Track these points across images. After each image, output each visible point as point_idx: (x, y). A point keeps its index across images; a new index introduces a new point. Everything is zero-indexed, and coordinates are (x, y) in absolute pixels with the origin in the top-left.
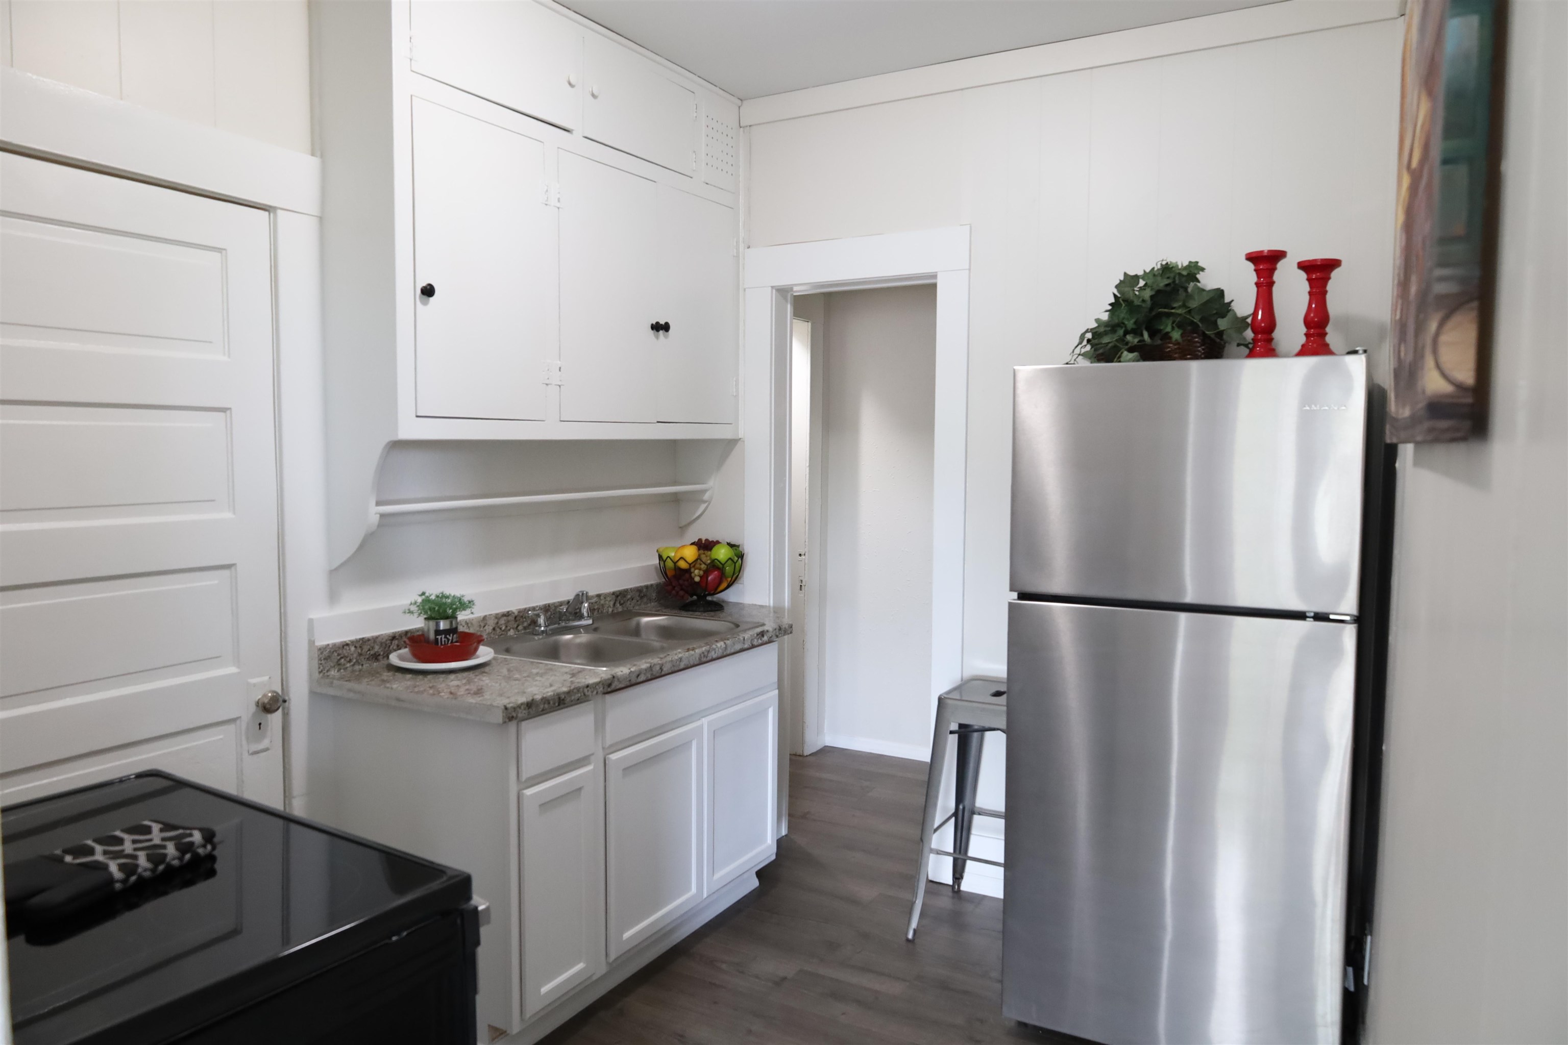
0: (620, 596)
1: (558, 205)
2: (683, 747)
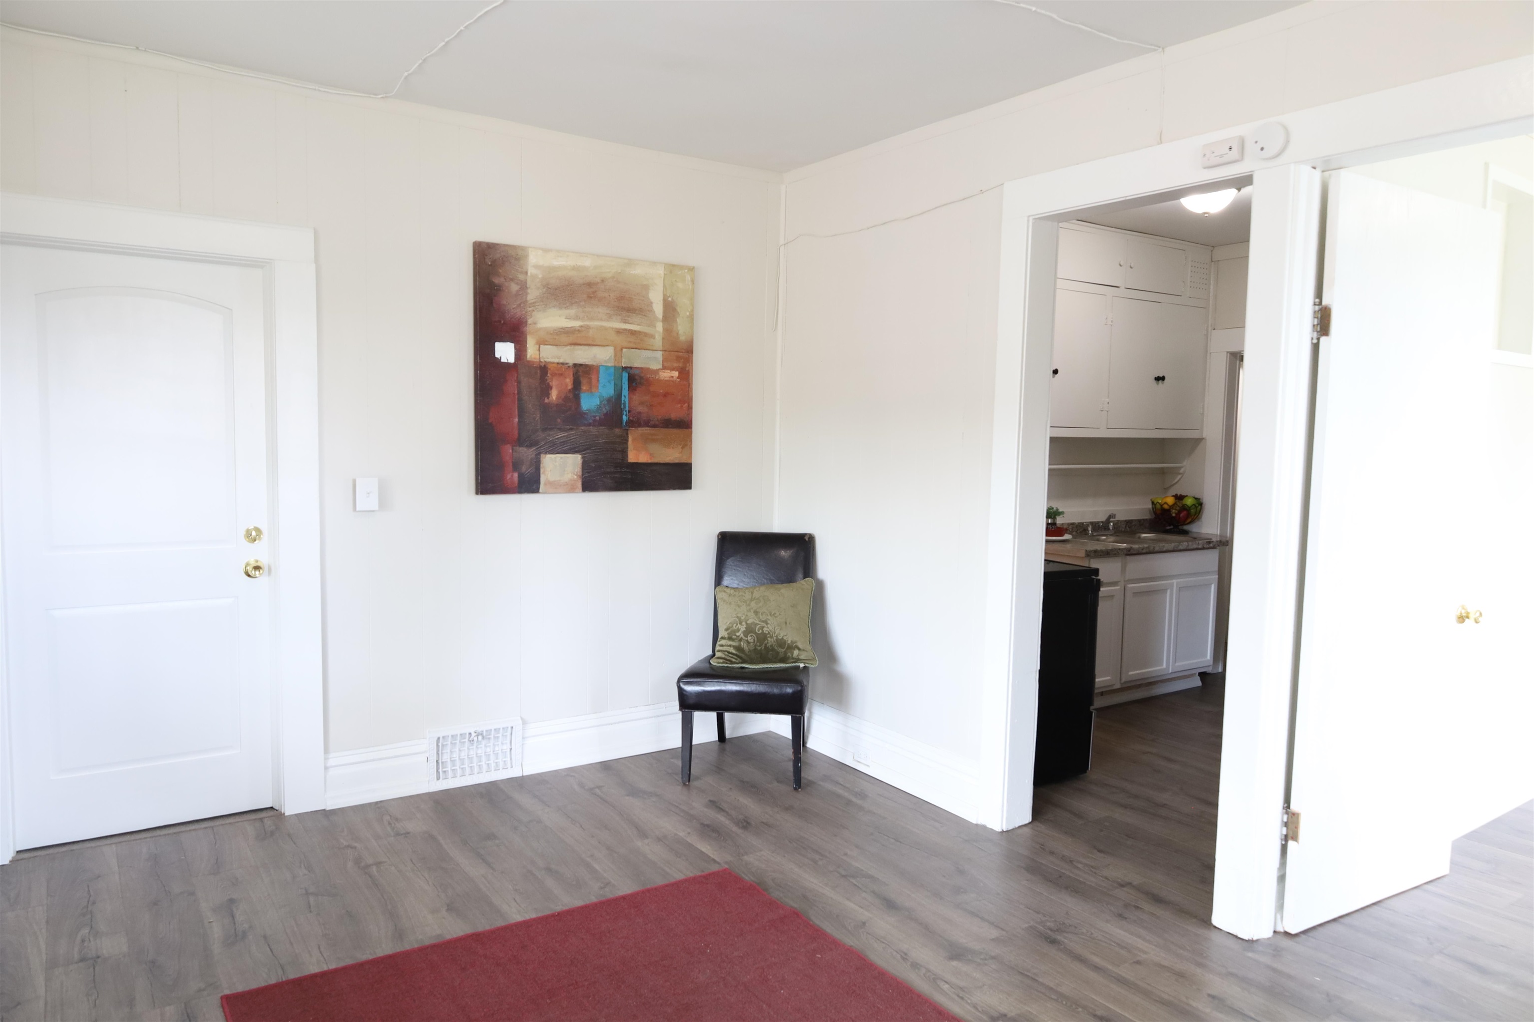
0: (1128, 522)
1: (1111, 324)
2: (1164, 591)
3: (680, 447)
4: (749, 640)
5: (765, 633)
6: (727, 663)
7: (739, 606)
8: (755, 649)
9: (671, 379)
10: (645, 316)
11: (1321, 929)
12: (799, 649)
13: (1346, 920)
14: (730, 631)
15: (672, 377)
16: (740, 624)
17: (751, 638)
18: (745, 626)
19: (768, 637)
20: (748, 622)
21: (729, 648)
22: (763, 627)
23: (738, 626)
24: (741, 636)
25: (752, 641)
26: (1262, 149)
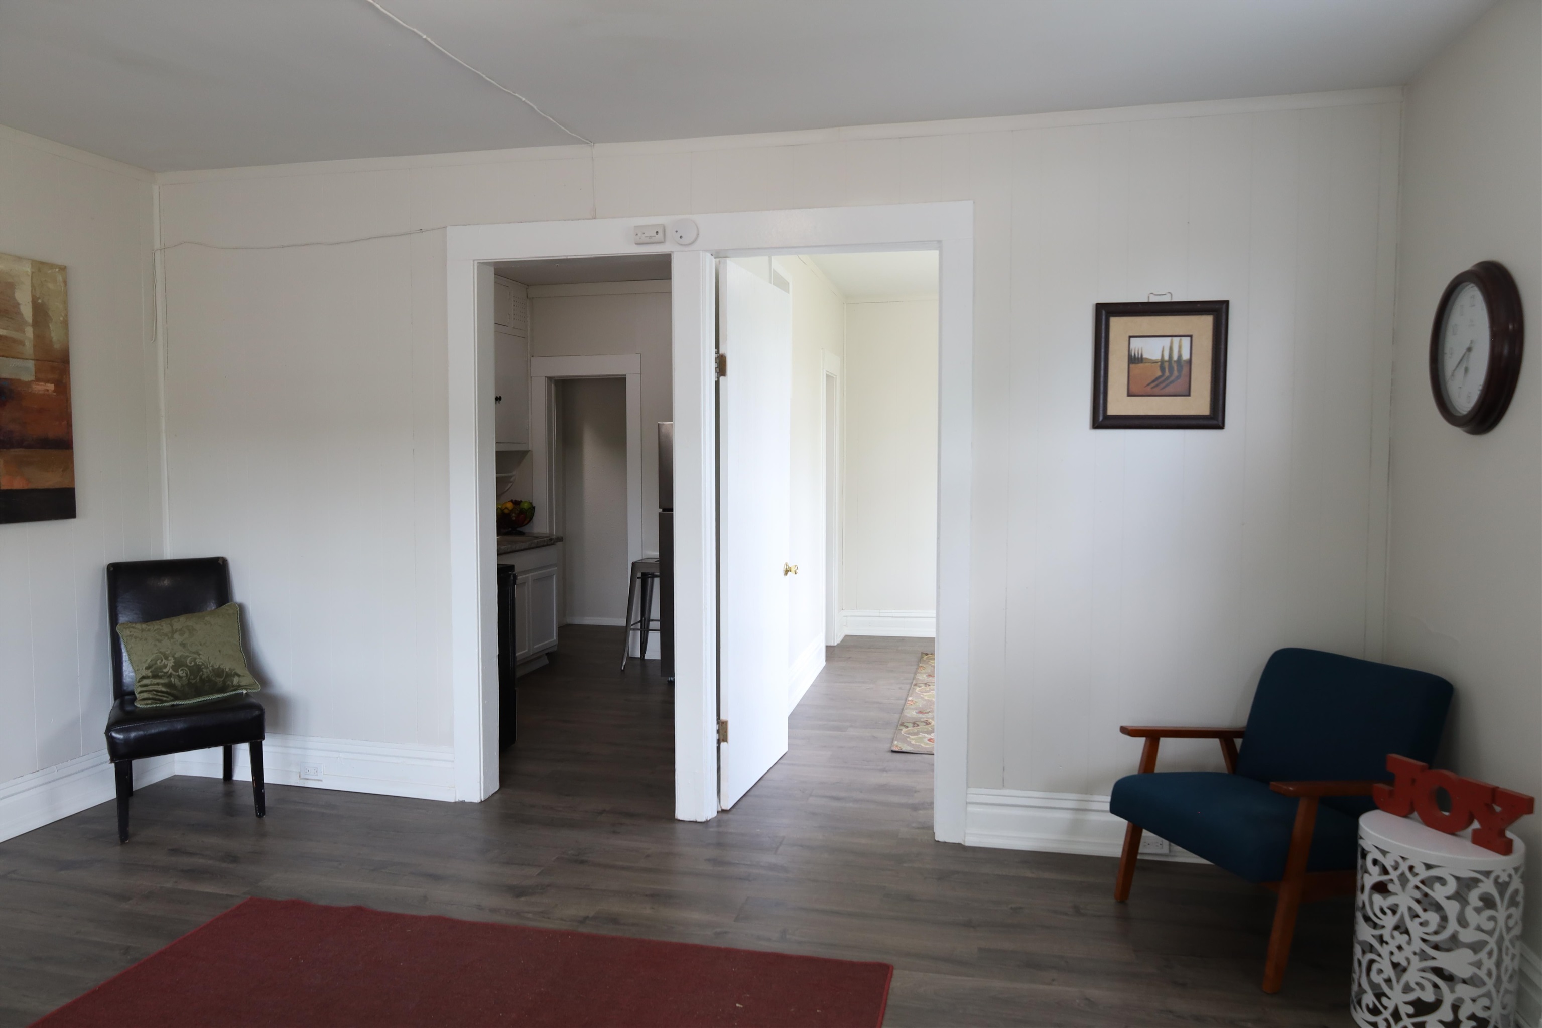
3: (61, 470)
4: (181, 675)
5: (199, 665)
6: (156, 703)
7: (159, 641)
8: (189, 684)
9: (46, 392)
10: (11, 318)
11: (741, 803)
12: (239, 676)
13: (751, 793)
14: (153, 668)
15: (48, 390)
16: (165, 659)
17: (182, 672)
18: (173, 660)
19: (203, 668)
20: (176, 656)
21: (157, 686)
22: (195, 659)
23: (163, 662)
24: (170, 672)
25: (184, 674)
26: (681, 237)
